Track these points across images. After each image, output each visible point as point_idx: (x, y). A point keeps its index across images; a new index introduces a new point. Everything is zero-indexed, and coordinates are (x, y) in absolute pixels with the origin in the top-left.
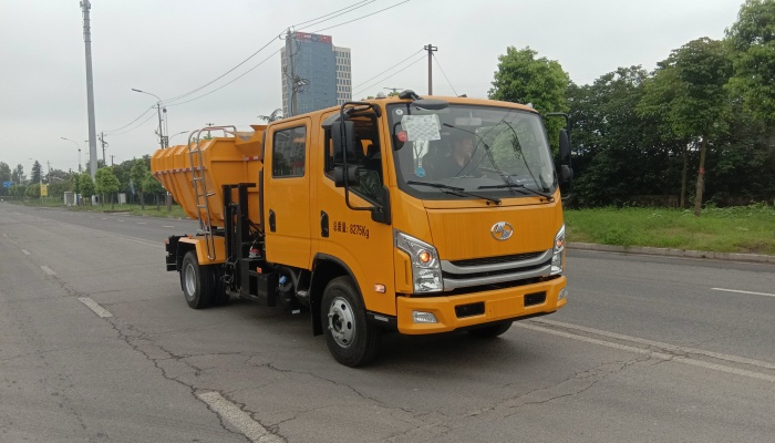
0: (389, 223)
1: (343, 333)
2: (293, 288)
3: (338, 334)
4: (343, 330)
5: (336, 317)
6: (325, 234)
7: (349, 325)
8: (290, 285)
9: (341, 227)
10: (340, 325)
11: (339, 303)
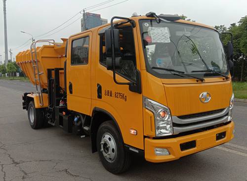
0: (140, 93)
1: (109, 155)
2: (81, 124)
3: (106, 155)
4: (109, 153)
5: (105, 145)
6: (100, 97)
7: (113, 150)
8: (80, 122)
9: (109, 94)
10: (107, 149)
11: (107, 136)
